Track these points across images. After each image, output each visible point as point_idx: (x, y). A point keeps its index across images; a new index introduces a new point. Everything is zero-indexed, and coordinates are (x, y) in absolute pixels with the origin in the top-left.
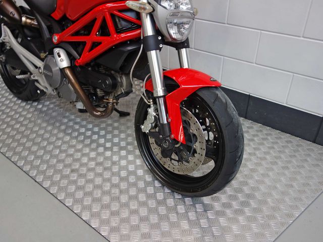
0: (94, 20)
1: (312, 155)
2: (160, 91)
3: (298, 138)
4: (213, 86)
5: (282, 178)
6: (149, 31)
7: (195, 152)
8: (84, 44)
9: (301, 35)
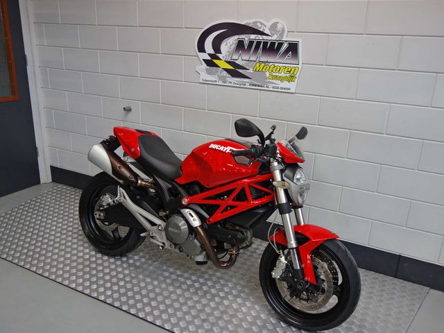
0: (234, 190)
1: (397, 288)
2: (293, 243)
3: (382, 275)
4: (333, 238)
5: (381, 310)
6: (283, 199)
7: (323, 290)
8: (218, 206)
9: (375, 190)
